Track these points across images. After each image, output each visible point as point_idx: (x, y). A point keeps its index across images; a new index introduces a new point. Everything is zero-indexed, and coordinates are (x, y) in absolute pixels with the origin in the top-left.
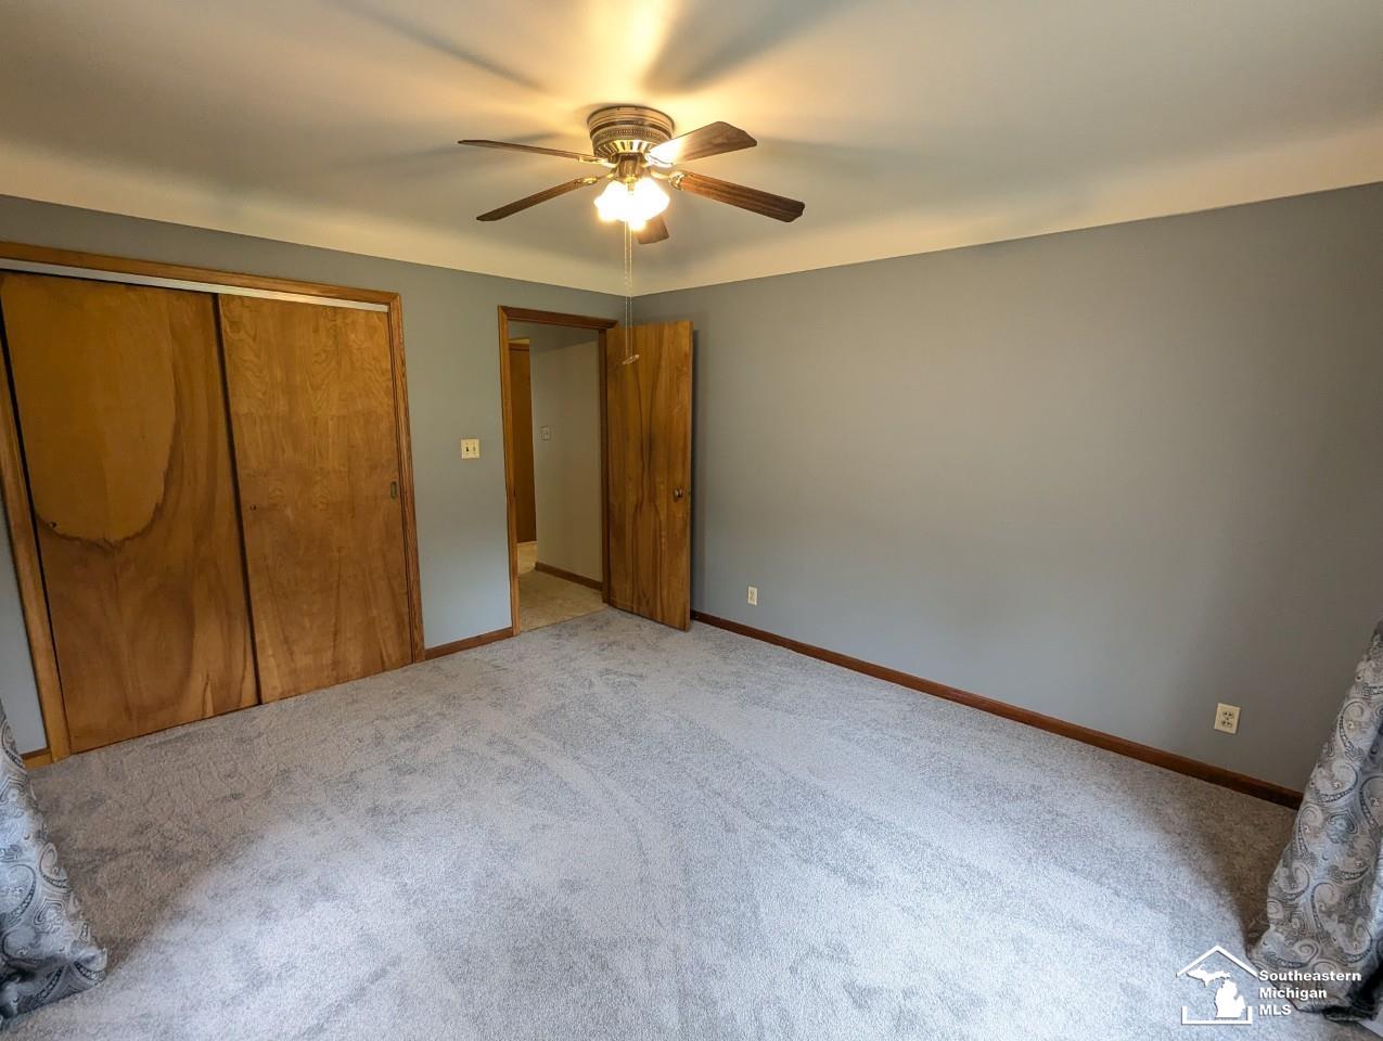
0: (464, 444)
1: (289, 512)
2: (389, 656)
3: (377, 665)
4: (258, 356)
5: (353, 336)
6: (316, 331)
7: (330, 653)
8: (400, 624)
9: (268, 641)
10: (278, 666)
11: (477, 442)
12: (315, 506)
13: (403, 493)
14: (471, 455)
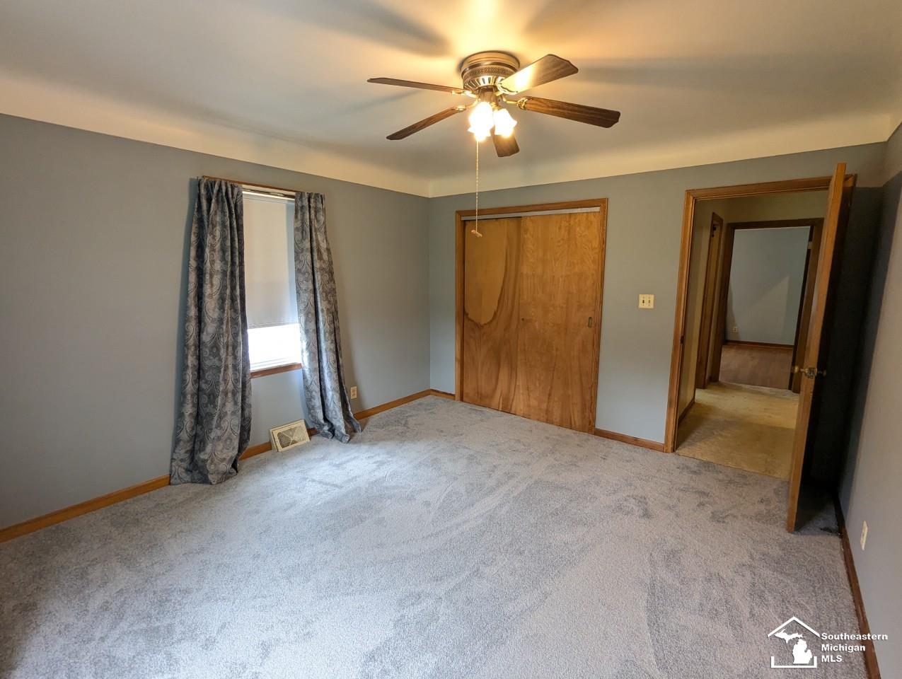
0: (641, 298)
1: (537, 324)
2: (575, 422)
3: (566, 423)
4: (533, 246)
5: (578, 229)
6: (560, 228)
7: (546, 404)
8: (584, 405)
9: (521, 387)
10: (524, 400)
11: (652, 297)
12: (548, 324)
13: (596, 325)
14: (646, 306)
